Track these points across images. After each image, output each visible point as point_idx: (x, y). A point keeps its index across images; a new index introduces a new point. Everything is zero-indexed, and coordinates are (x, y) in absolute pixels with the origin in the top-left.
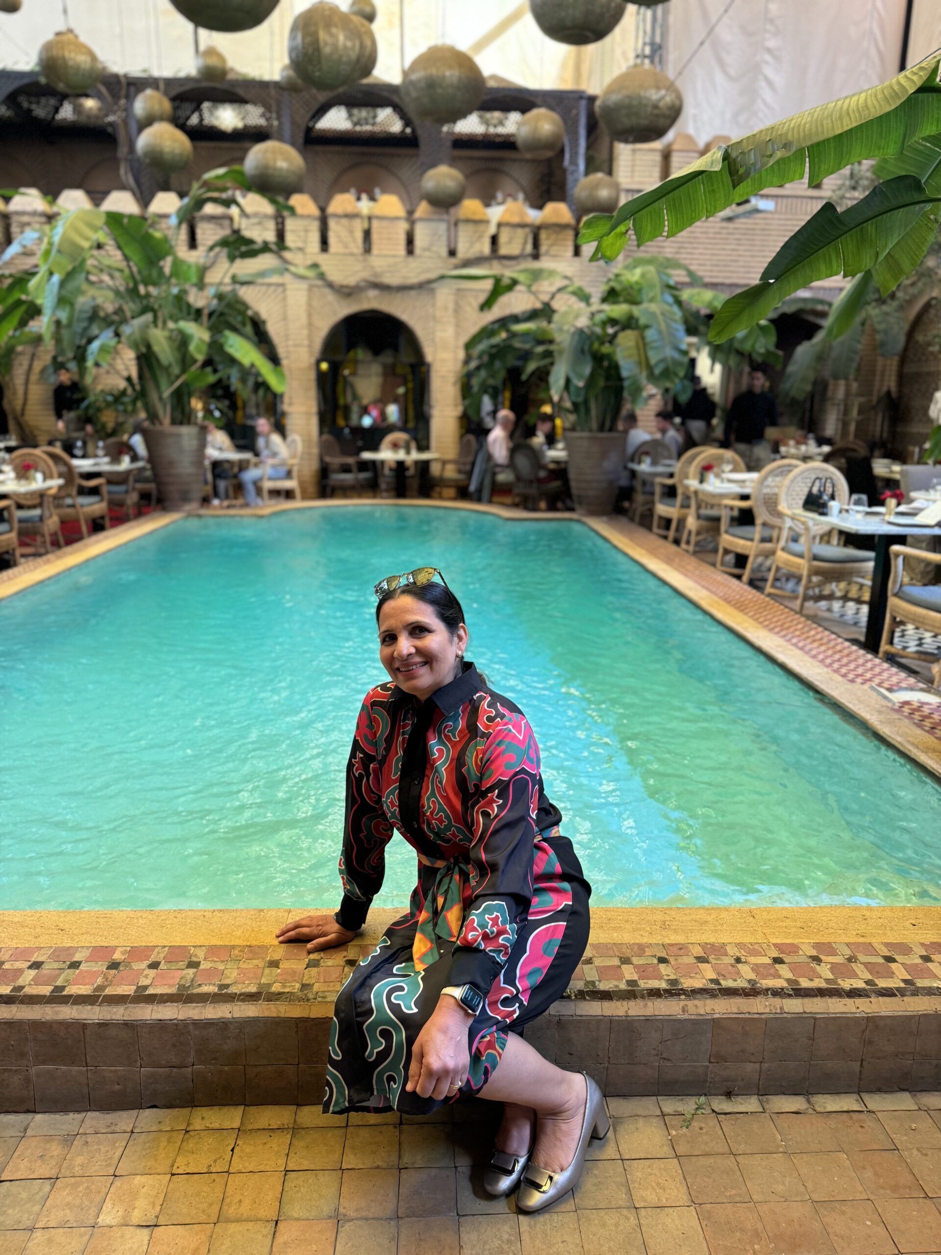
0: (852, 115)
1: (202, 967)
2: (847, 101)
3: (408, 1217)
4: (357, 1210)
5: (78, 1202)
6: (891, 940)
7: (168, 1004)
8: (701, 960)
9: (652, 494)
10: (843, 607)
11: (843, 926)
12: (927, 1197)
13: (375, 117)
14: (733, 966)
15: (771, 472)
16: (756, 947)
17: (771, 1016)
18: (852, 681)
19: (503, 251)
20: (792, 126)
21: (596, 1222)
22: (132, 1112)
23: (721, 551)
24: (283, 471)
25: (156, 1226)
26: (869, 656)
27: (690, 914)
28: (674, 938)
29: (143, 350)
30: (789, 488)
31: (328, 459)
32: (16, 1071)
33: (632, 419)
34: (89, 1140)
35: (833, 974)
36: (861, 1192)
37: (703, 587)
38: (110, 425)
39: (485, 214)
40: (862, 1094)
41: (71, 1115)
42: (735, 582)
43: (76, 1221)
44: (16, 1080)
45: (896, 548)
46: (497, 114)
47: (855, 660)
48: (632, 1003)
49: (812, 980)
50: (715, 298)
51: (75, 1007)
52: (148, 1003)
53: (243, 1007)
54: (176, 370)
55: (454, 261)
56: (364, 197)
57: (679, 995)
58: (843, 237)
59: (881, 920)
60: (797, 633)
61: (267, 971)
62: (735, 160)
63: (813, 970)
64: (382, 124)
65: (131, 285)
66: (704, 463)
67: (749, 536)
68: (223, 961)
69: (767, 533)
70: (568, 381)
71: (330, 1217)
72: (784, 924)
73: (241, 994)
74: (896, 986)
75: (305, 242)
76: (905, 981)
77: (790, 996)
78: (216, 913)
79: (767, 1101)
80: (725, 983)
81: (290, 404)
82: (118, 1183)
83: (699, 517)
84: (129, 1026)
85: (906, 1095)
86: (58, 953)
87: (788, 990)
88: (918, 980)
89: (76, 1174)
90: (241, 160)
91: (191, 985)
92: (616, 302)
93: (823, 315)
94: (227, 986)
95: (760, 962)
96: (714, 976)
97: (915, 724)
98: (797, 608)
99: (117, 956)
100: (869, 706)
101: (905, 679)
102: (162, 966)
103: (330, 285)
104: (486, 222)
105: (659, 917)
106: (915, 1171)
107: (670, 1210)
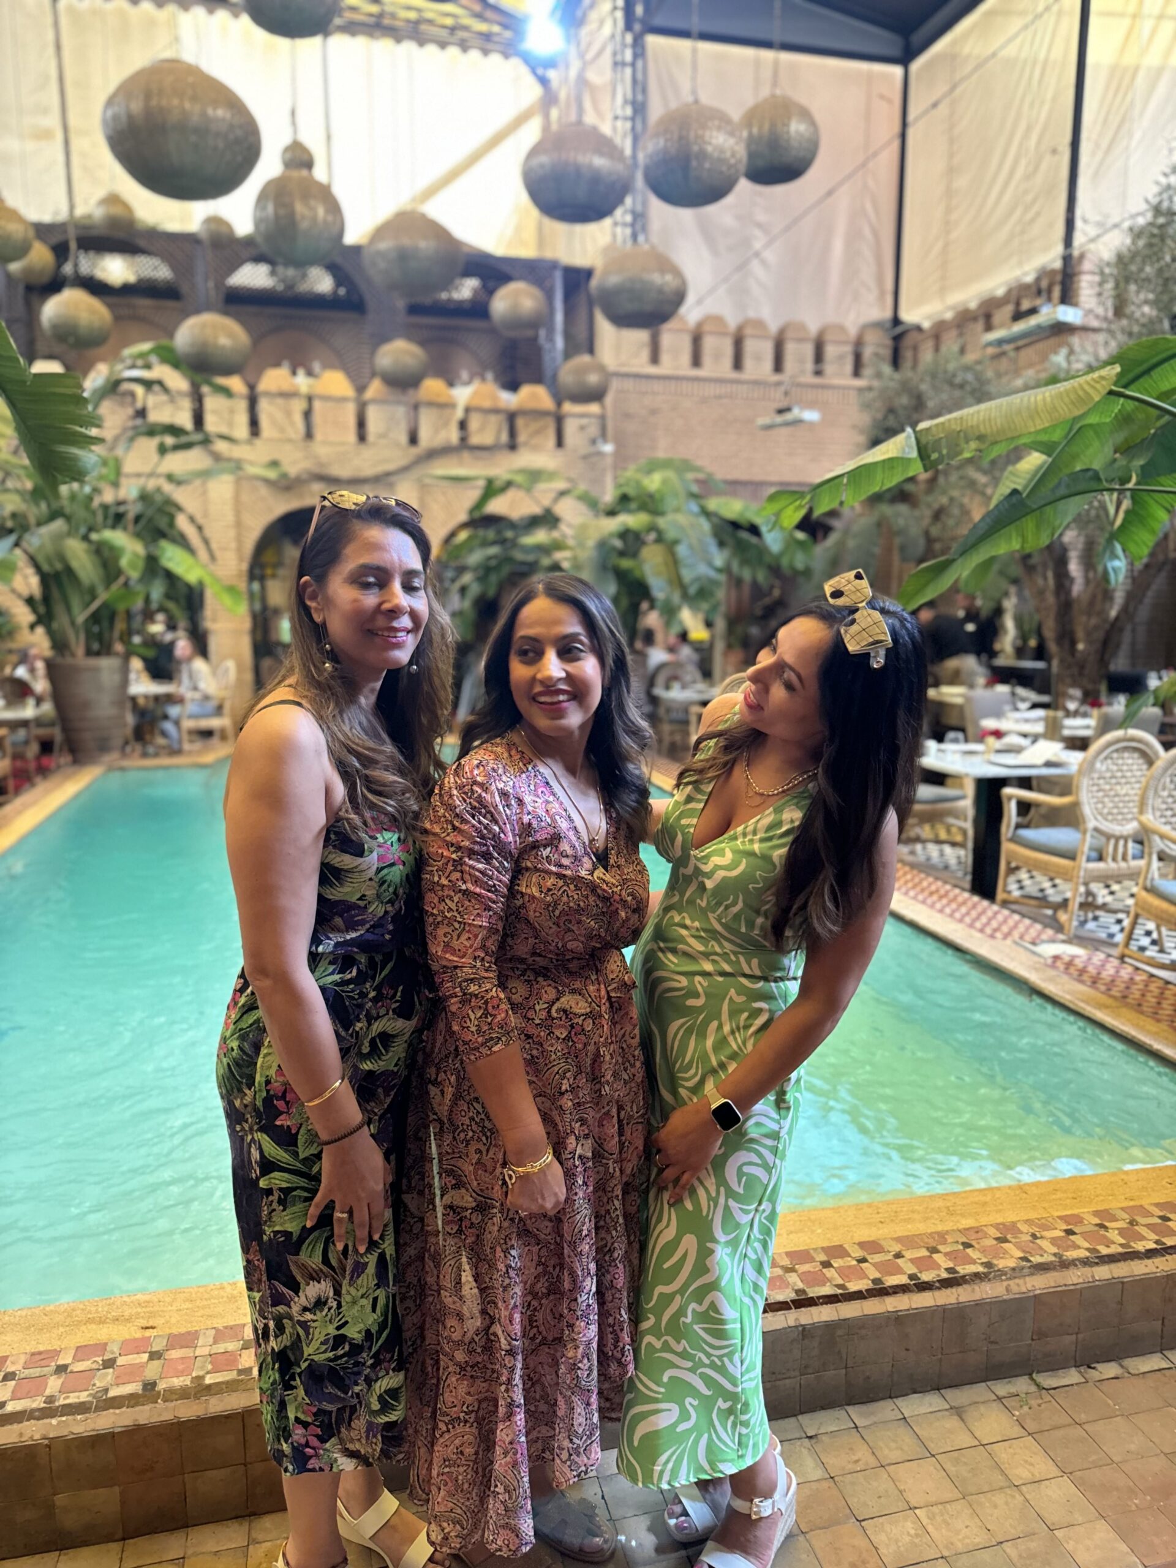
6: (1157, 1201)
8: (1002, 1240)
11: (1109, 1192)
13: (304, 275)
14: (1032, 1242)
16: (1044, 1221)
17: (1087, 1285)
18: (992, 936)
19: (475, 440)
20: (980, 418)
21: (987, 1504)
24: (211, 705)
26: (994, 907)
27: (967, 1197)
28: (965, 1223)
29: (58, 566)
35: (1124, 1239)
40: (1166, 1352)
45: (1008, 791)
47: (984, 912)
48: (960, 1289)
49: (1108, 1246)
50: (746, 509)
55: (415, 451)
56: (301, 372)
57: (998, 1276)
58: (1024, 519)
59: (1140, 1183)
62: (925, 446)
63: (1105, 1237)
64: (311, 284)
72: (1057, 1196)
75: (231, 424)
77: (1095, 1264)
79: (1086, 1372)
80: (1034, 1260)
81: (214, 620)
87: (1092, 1258)
90: (171, 335)
92: (631, 511)
93: (837, 515)
95: (1055, 1235)
96: (1021, 1255)
97: (1074, 979)
101: (1042, 931)
104: (451, 405)
105: (941, 1203)
107: (1048, 1483)
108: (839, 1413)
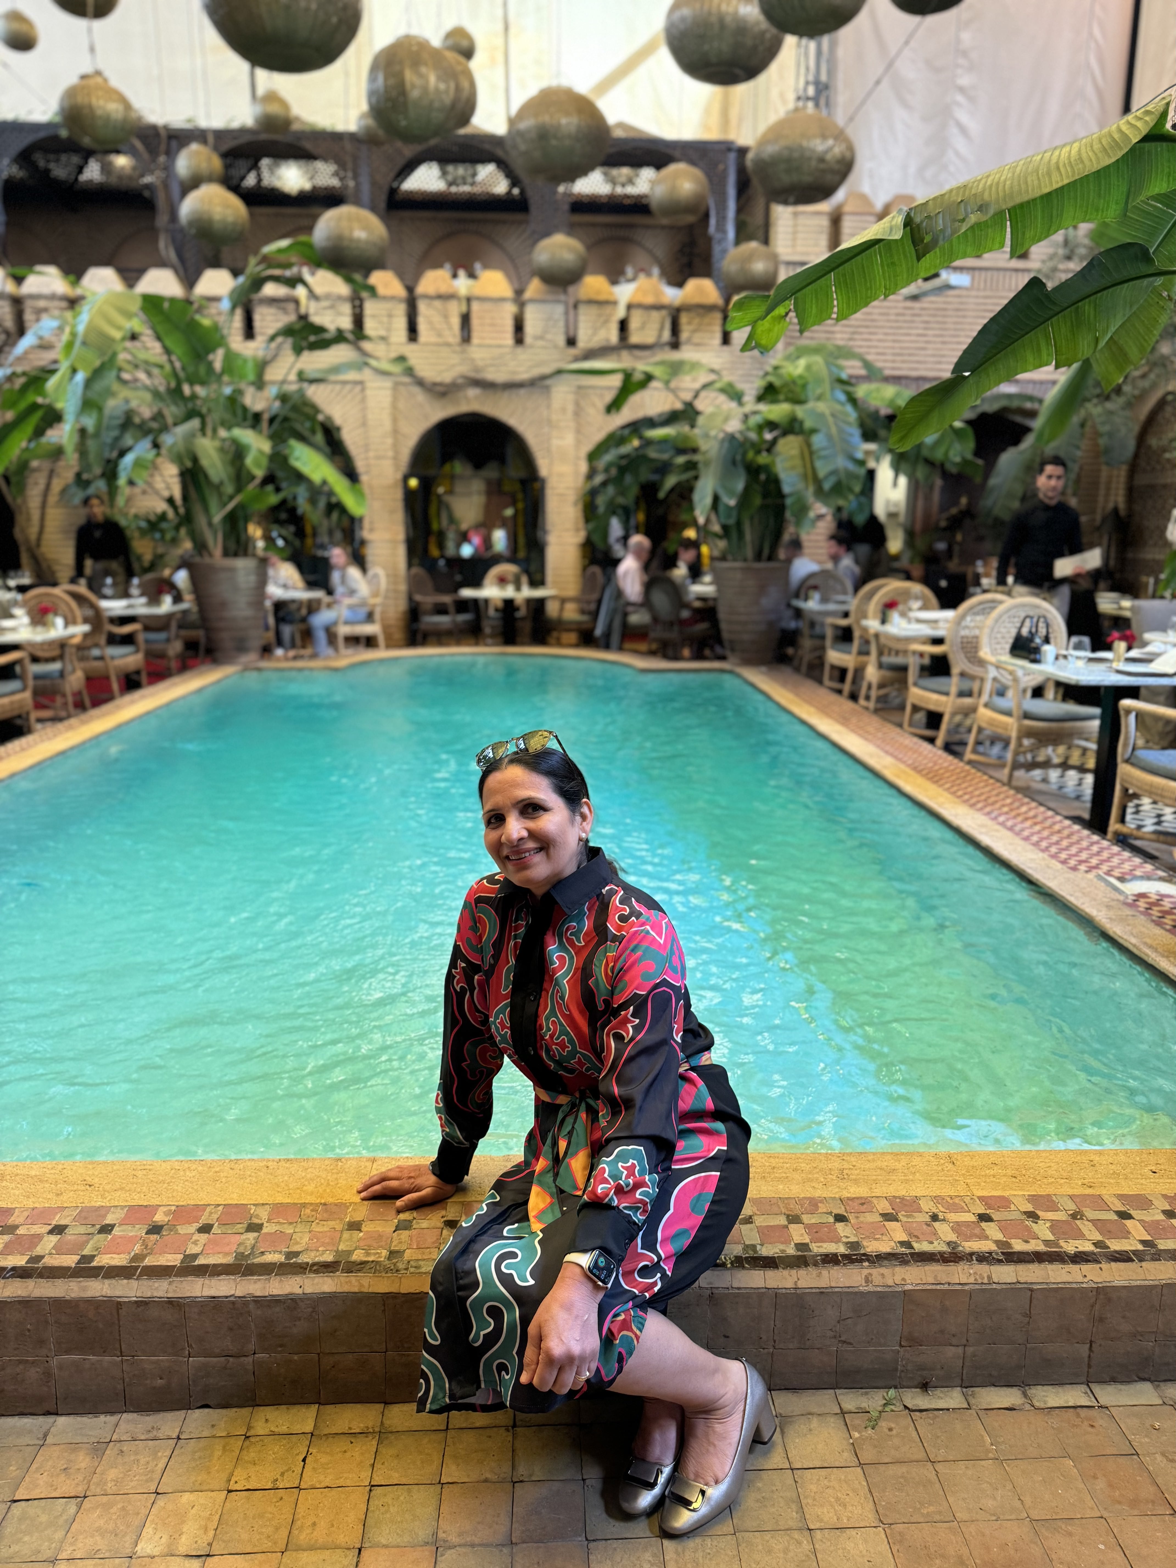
0: (1062, 170)
1: (265, 1230)
2: (1057, 153)
3: (524, 1542)
4: (460, 1534)
5: (111, 1526)
6: (1127, 1191)
7: (224, 1277)
8: (889, 1217)
9: (823, 637)
10: (1062, 776)
11: (1065, 1174)
13: (474, 175)
14: (928, 1225)
15: (971, 608)
16: (957, 1200)
17: (977, 1287)
18: (1074, 869)
19: (635, 338)
20: (989, 183)
21: (760, 1547)
22: (178, 1413)
23: (908, 709)
24: (363, 612)
25: (208, 1555)
26: (1095, 838)
27: (874, 1160)
28: (854, 1191)
29: (189, 464)
30: (992, 630)
31: (418, 598)
32: (33, 1362)
33: (796, 545)
34: (125, 1449)
35: (1054, 1234)
36: (1092, 1509)
37: (887, 752)
38: (148, 557)
40: (1092, 1385)
41: (102, 1418)
42: (926, 746)
44: (33, 1374)
45: (1126, 703)
46: (625, 171)
47: (1078, 842)
48: (802, 1272)
49: (1027, 1242)
50: (898, 395)
51: (107, 1282)
52: (198, 1276)
53: (316, 1280)
54: (229, 489)
55: (573, 351)
56: (462, 273)
57: (861, 1261)
58: (1054, 319)
59: (1113, 1167)
60: (1005, 809)
61: (346, 1235)
62: (919, 226)
63: (1029, 1229)
64: (483, 183)
65: (173, 384)
66: (886, 600)
67: (944, 689)
68: (291, 1223)
69: (966, 685)
70: (716, 499)
71: (427, 1544)
72: (992, 1172)
73: (314, 1264)
74: (1133, 1248)
75: (389, 330)
76: (1143, 1242)
77: (1000, 1261)
78: (282, 1163)
79: (973, 1395)
80: (918, 1247)
81: (371, 530)
82: (161, 1502)
83: (880, 666)
84: (173, 1304)
85: (1147, 1386)
86: (85, 1214)
87: (997, 1254)
88: (1161, 1241)
89: (109, 1492)
90: (309, 229)
91: (252, 1253)
92: (775, 401)
93: (1033, 414)
94: (297, 1254)
95: (963, 1219)
96: (904, 1238)
97: (1153, 921)
98: (1005, 779)
99: (160, 1217)
100: (1095, 900)
101: (1140, 866)
102: (215, 1230)
103: (420, 383)
105: (836, 1164)
106: (1160, 1481)
107: (853, 1532)
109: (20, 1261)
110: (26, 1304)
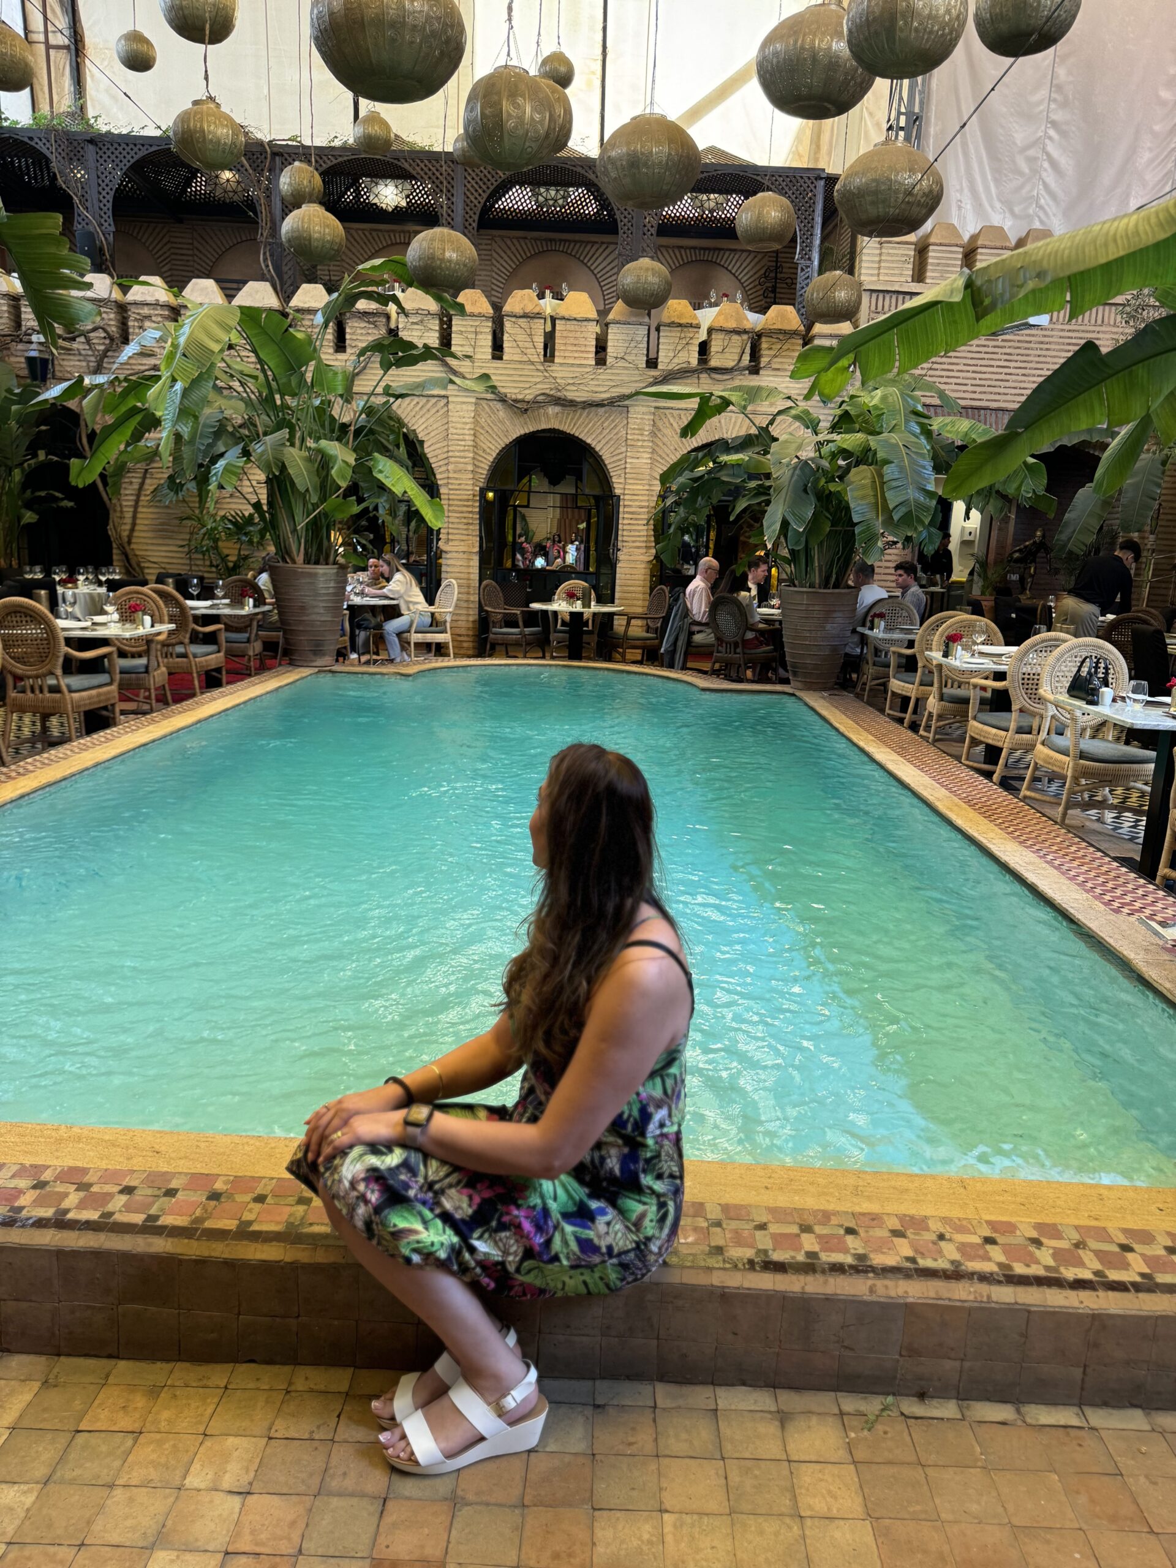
0: (1119, 242)
2: (1115, 224)
3: (535, 1505)
4: (477, 1494)
5: (163, 1460)
6: (1129, 1226)
7: (274, 1243)
8: (897, 1233)
9: (886, 665)
10: (1118, 817)
12: (1152, 1532)
13: (564, 196)
14: (934, 1243)
16: (964, 1223)
17: (976, 1305)
18: (1117, 911)
19: (714, 363)
20: (1048, 251)
21: (753, 1529)
22: (226, 1366)
23: (967, 742)
25: (249, 1493)
26: (1142, 881)
27: (888, 1180)
28: (866, 1207)
29: (276, 471)
30: (1053, 668)
31: (488, 608)
33: (867, 573)
34: (178, 1393)
35: (1055, 1260)
36: (1072, 1520)
37: (941, 785)
38: (233, 559)
39: (695, 317)
40: (1085, 1408)
41: (159, 1364)
42: (982, 780)
43: (161, 1481)
46: (715, 197)
47: (1124, 885)
48: (810, 1278)
49: (1028, 1266)
50: (972, 429)
51: (170, 1240)
52: (251, 1241)
54: (314, 499)
55: (653, 373)
56: (548, 294)
57: (866, 1272)
58: (1108, 381)
59: (1121, 1202)
60: (1055, 848)
62: (979, 289)
63: (1031, 1254)
65: (265, 394)
66: (951, 632)
67: (1003, 724)
69: (1025, 723)
70: (785, 524)
71: (446, 1499)
72: (1002, 1199)
74: (1131, 1279)
75: (475, 348)
76: (1143, 1275)
77: (999, 1282)
79: (968, 1407)
80: (923, 1263)
81: (448, 542)
82: (208, 1443)
83: (942, 698)
84: (230, 1265)
85: (1138, 1413)
86: (153, 1178)
87: (998, 1275)
88: (1159, 1275)
89: (163, 1429)
90: (403, 249)
91: (302, 1224)
92: (849, 431)
95: (969, 1240)
96: (910, 1253)
98: (1058, 817)
99: (219, 1186)
100: (1134, 943)
102: (269, 1200)
103: (503, 399)
104: (694, 326)
105: (853, 1181)
106: (1141, 1501)
107: (842, 1522)
108: (646, 1388)
109: (93, 1215)
110: (97, 1255)
